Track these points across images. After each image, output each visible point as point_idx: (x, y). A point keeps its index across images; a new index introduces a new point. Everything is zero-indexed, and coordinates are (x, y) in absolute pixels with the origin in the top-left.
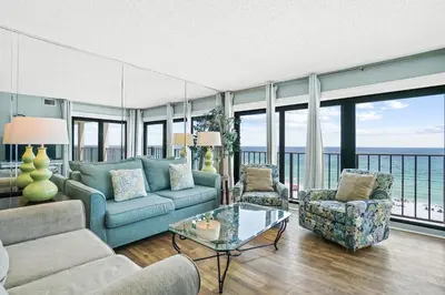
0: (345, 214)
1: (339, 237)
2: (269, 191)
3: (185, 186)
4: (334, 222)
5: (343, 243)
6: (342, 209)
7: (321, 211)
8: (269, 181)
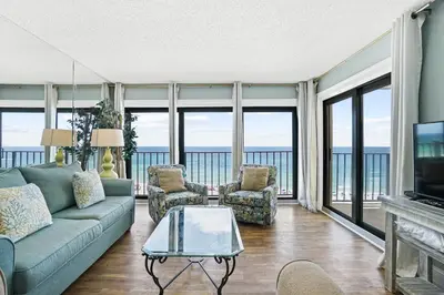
0: (263, 199)
1: (258, 218)
2: (182, 191)
3: (97, 200)
4: (253, 207)
5: (262, 222)
6: (258, 195)
7: (241, 200)
8: (181, 181)
